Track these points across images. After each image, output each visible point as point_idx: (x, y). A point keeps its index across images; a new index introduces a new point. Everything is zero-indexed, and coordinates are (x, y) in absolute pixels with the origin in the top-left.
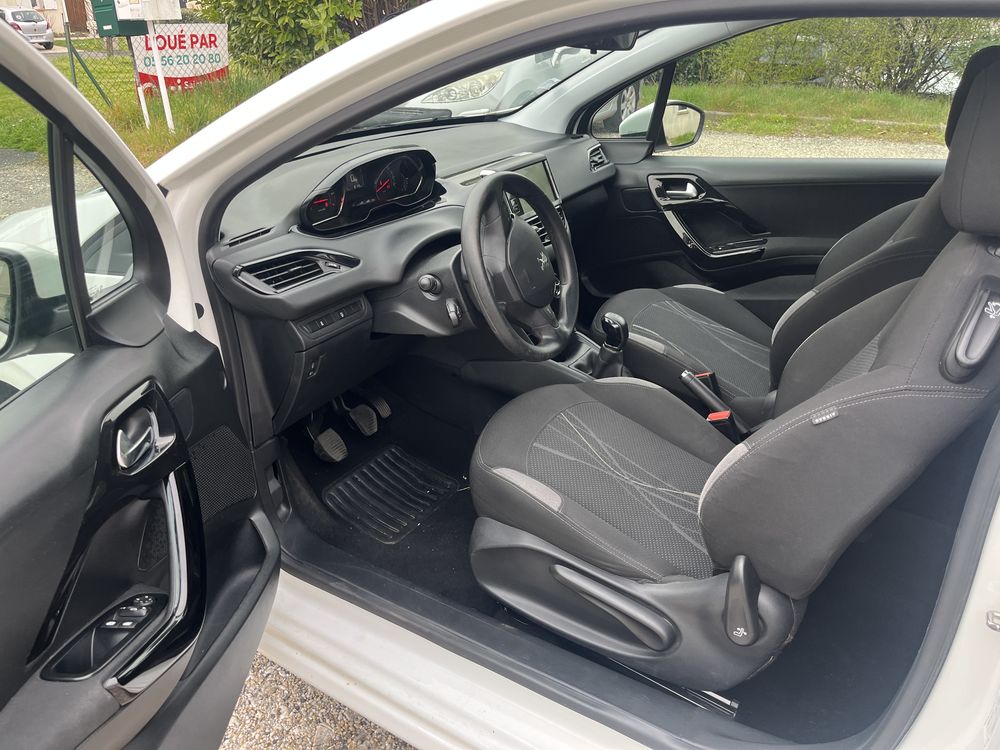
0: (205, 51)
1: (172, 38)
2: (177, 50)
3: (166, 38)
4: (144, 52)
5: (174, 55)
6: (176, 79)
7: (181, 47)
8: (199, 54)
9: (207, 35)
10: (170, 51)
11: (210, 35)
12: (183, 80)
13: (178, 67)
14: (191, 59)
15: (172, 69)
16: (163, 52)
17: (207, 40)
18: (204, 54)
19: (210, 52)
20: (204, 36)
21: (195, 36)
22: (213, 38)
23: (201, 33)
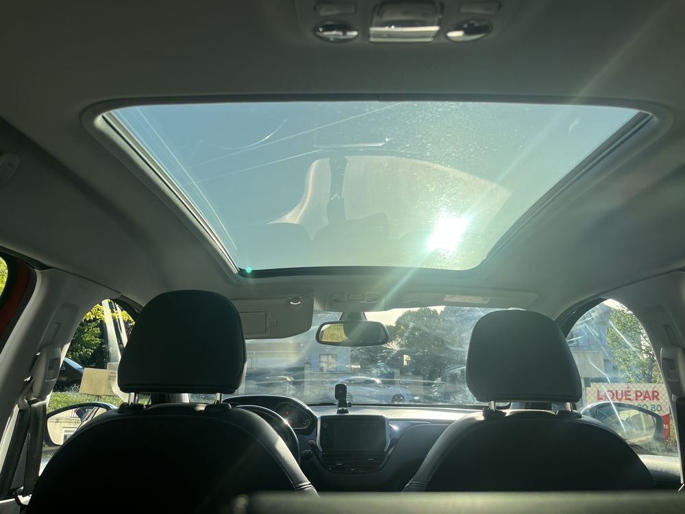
7: (627, 399)
17: (650, 394)
18: (648, 404)
19: (653, 403)
20: (647, 392)
21: (640, 392)
22: (656, 394)
23: (645, 390)
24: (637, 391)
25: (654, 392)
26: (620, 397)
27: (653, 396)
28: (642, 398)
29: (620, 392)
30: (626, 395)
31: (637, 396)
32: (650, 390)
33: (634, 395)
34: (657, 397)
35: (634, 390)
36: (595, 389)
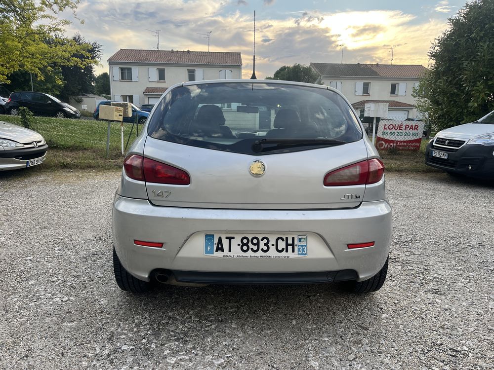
2: (398, 130)
3: (394, 125)
4: (383, 130)
5: (396, 132)
6: (394, 141)
7: (400, 129)
10: (395, 130)
13: (396, 137)
14: (403, 134)
15: (394, 137)
16: (391, 130)
17: (414, 127)
18: (411, 132)
19: (414, 132)
20: (412, 126)
21: (408, 125)
22: (416, 127)
23: (411, 124)
24: (406, 125)
25: (415, 126)
26: (396, 128)
27: (415, 128)
28: (408, 129)
29: (397, 126)
30: (400, 127)
31: (406, 128)
32: (414, 125)
33: (404, 127)
34: (417, 128)
35: (405, 124)
36: (384, 124)
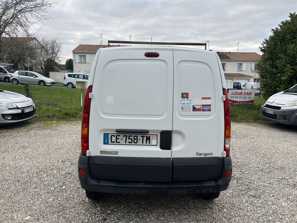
0: (248, 96)
1: (239, 93)
2: (239, 95)
4: (231, 95)
6: (238, 101)
7: (241, 95)
8: (245, 96)
9: (249, 92)
10: (238, 95)
11: (250, 93)
12: (240, 102)
13: (239, 99)
14: (243, 97)
15: (237, 99)
16: (236, 95)
23: (247, 92)
35: (244, 92)
36: (231, 92)
